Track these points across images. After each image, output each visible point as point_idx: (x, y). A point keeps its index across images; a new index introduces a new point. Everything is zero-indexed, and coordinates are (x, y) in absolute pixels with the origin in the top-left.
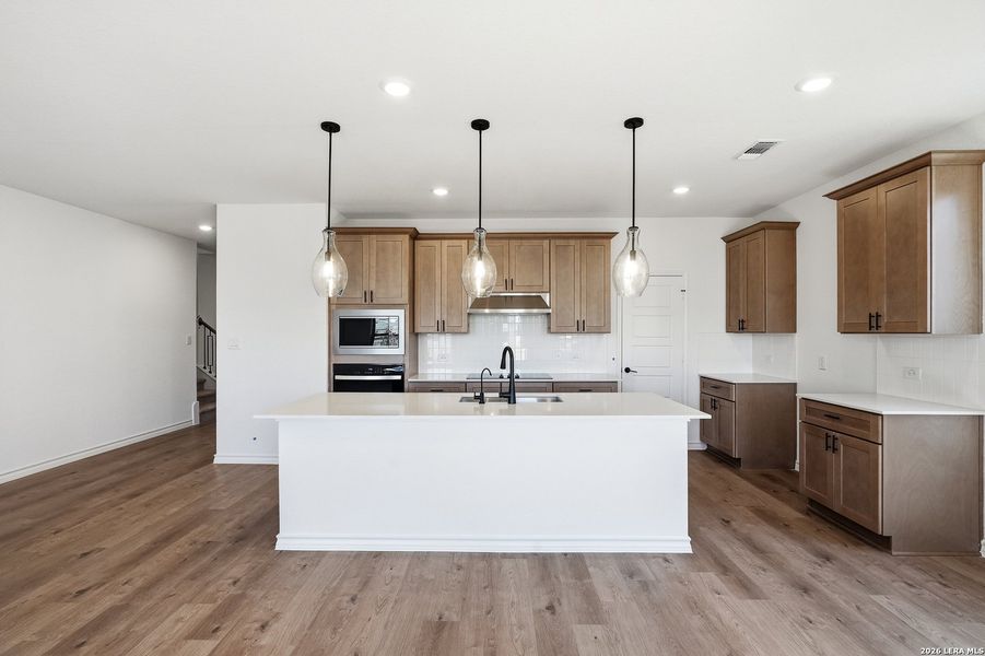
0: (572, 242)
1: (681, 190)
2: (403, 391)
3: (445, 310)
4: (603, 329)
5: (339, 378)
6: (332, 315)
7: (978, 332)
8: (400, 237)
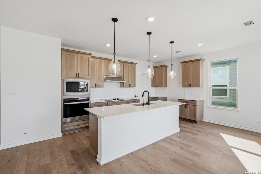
0: (128, 64)
1: (155, 56)
2: (89, 108)
3: (97, 80)
4: (134, 86)
5: (65, 104)
6: (63, 81)
7: (203, 87)
8: (88, 56)
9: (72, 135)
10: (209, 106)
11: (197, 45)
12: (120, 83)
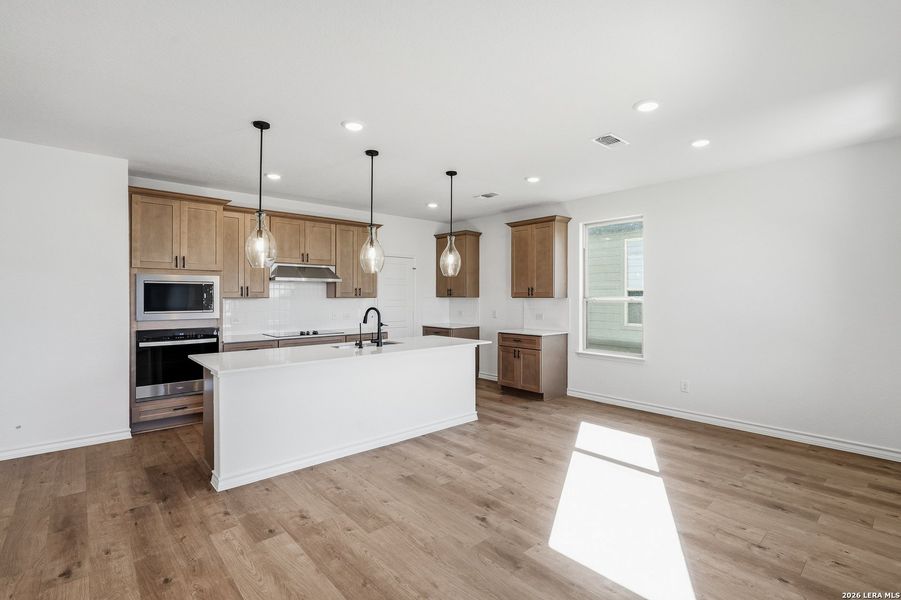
0: (352, 228)
1: (433, 206)
2: (217, 351)
3: (248, 277)
4: (371, 294)
5: (142, 345)
6: (133, 279)
7: (566, 297)
8: (214, 207)
9: (164, 434)
10: (581, 350)
11: (526, 179)
12: (328, 283)
